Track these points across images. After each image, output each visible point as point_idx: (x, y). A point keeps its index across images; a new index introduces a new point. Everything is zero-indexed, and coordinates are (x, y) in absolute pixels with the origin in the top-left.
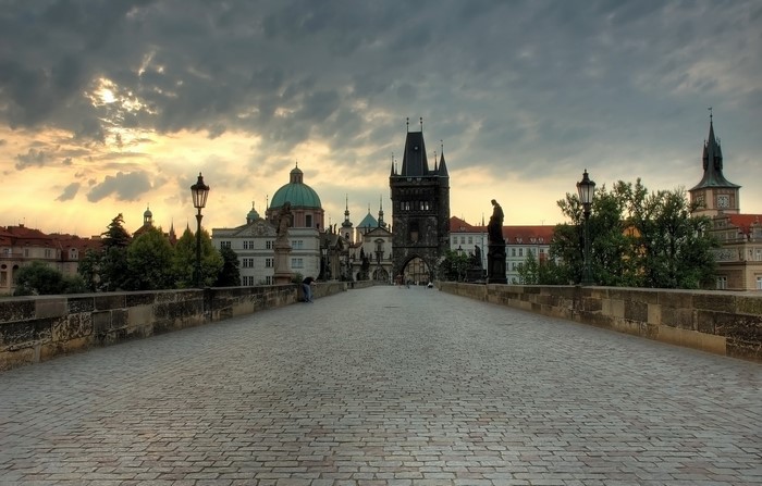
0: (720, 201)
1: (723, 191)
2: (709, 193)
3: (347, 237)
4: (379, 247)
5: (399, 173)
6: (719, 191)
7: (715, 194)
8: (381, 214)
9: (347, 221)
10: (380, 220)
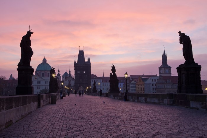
0: (166, 71)
1: (167, 68)
2: (163, 69)
3: (59, 79)
4: (70, 83)
5: (77, 62)
6: (166, 68)
7: (165, 69)
8: (70, 72)
9: (59, 74)
10: (70, 74)
